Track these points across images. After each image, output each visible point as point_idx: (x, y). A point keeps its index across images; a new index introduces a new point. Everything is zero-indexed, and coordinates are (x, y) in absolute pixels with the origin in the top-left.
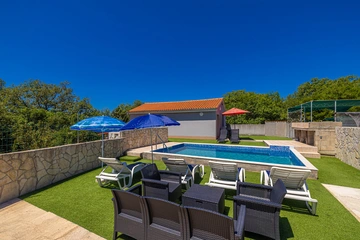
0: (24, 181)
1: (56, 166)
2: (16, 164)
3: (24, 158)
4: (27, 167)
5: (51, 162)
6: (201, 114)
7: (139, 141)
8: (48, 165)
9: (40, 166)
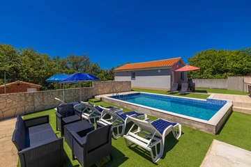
0: (27, 107)
1: (46, 101)
2: (23, 98)
3: (27, 96)
4: (29, 100)
5: (43, 99)
6: (159, 71)
7: (107, 90)
8: (41, 100)
9: (36, 100)
